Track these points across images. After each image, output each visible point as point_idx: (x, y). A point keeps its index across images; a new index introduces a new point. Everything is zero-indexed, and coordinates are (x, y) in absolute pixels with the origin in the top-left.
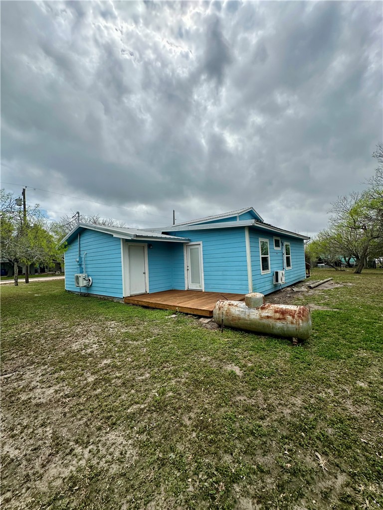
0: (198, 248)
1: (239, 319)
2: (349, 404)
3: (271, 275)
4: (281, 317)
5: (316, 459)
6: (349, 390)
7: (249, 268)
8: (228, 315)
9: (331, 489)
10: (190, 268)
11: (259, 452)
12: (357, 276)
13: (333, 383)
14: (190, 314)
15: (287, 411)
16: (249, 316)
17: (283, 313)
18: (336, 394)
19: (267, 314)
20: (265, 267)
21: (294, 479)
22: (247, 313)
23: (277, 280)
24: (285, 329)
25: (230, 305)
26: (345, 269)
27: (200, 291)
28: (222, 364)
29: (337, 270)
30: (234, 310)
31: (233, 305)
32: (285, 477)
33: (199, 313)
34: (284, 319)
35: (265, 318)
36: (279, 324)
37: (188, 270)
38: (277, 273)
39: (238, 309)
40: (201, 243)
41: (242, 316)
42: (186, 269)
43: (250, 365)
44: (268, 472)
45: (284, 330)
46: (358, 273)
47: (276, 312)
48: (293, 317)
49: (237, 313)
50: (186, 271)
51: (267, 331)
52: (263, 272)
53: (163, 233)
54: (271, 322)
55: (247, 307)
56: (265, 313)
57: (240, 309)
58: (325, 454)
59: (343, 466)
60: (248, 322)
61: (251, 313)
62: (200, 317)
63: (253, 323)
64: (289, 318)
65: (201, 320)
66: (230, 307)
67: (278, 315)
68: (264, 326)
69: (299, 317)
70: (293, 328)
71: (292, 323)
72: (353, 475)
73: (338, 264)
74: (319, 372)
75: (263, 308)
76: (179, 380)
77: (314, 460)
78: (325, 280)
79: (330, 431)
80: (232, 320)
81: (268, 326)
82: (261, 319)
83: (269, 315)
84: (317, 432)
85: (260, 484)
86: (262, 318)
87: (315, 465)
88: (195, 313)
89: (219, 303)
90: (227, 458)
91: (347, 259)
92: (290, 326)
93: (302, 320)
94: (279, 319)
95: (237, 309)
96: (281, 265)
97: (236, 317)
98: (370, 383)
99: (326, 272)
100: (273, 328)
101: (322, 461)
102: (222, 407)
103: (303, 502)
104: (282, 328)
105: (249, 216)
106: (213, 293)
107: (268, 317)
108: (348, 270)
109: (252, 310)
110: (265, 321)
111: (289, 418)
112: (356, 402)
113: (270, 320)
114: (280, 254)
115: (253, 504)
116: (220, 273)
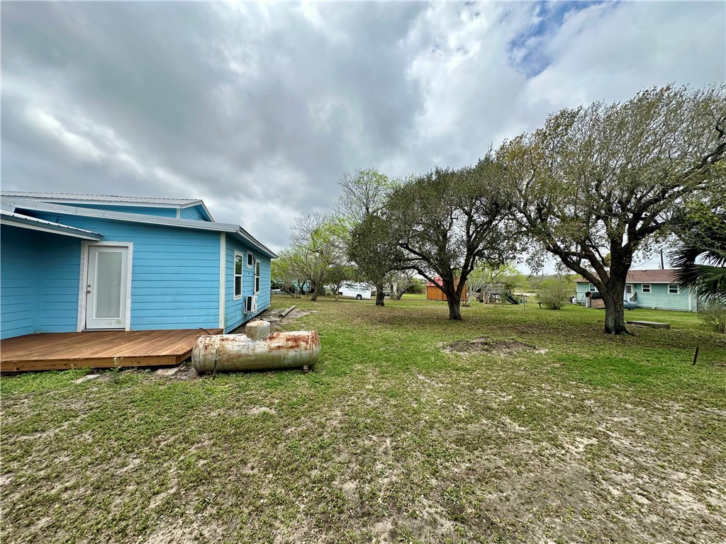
0: (121, 254)
1: (239, 356)
2: (368, 401)
3: (242, 301)
4: (294, 345)
5: (370, 439)
6: (364, 392)
7: (222, 291)
8: (221, 353)
9: (386, 448)
10: (94, 290)
11: (334, 456)
12: (315, 303)
13: (352, 392)
14: (133, 367)
15: (335, 423)
16: (253, 350)
17: (296, 340)
18: (358, 398)
19: (277, 345)
20: (238, 292)
21: (366, 456)
22: (251, 347)
23: (249, 308)
24: (298, 357)
25: (223, 340)
26: (299, 296)
27: (122, 331)
28: (244, 411)
29: (293, 297)
30: (231, 346)
31: (227, 339)
32: (361, 458)
33: (153, 363)
34: (298, 346)
35: (275, 349)
36: (292, 353)
37: (88, 292)
38: (250, 299)
39: (237, 344)
40: (130, 245)
41: (244, 351)
42: (85, 290)
43: (276, 401)
44: (349, 462)
45: (296, 360)
46: (314, 300)
47: (288, 340)
48: (307, 342)
49: (237, 349)
50: (82, 296)
51: (277, 364)
52: (235, 298)
53: (18, 211)
54: (283, 352)
55: (249, 339)
56: (275, 344)
57: (240, 343)
58: (373, 434)
59: (386, 434)
60: (253, 357)
61: (257, 346)
62: (154, 368)
63: (259, 358)
64: (303, 344)
65: (160, 372)
66: (223, 342)
67: (290, 343)
68: (273, 358)
69: (313, 341)
70: (306, 354)
71: (306, 349)
72: (392, 436)
73: (292, 290)
74: (338, 388)
75: (271, 338)
76: (200, 445)
77: (370, 440)
78: (292, 308)
79: (369, 421)
80: (228, 360)
81: (279, 358)
82: (269, 352)
83: (280, 344)
84: (361, 426)
85: (349, 471)
86: (271, 350)
87: (371, 442)
88: (143, 364)
89: (202, 341)
90: (314, 473)
91: (301, 284)
92: (303, 352)
93: (316, 344)
94: (292, 347)
95: (235, 344)
96: (251, 288)
97: (234, 355)
98: (373, 384)
99: (283, 299)
100: (284, 359)
101: (374, 438)
102: (279, 444)
103: (377, 462)
104: (295, 357)
105: (195, 214)
106: (154, 331)
107: (279, 347)
108: (302, 297)
109: (258, 342)
110: (275, 353)
111: (339, 426)
112: (372, 399)
113: (281, 350)
114: (251, 274)
115: (353, 483)
116: (169, 298)
